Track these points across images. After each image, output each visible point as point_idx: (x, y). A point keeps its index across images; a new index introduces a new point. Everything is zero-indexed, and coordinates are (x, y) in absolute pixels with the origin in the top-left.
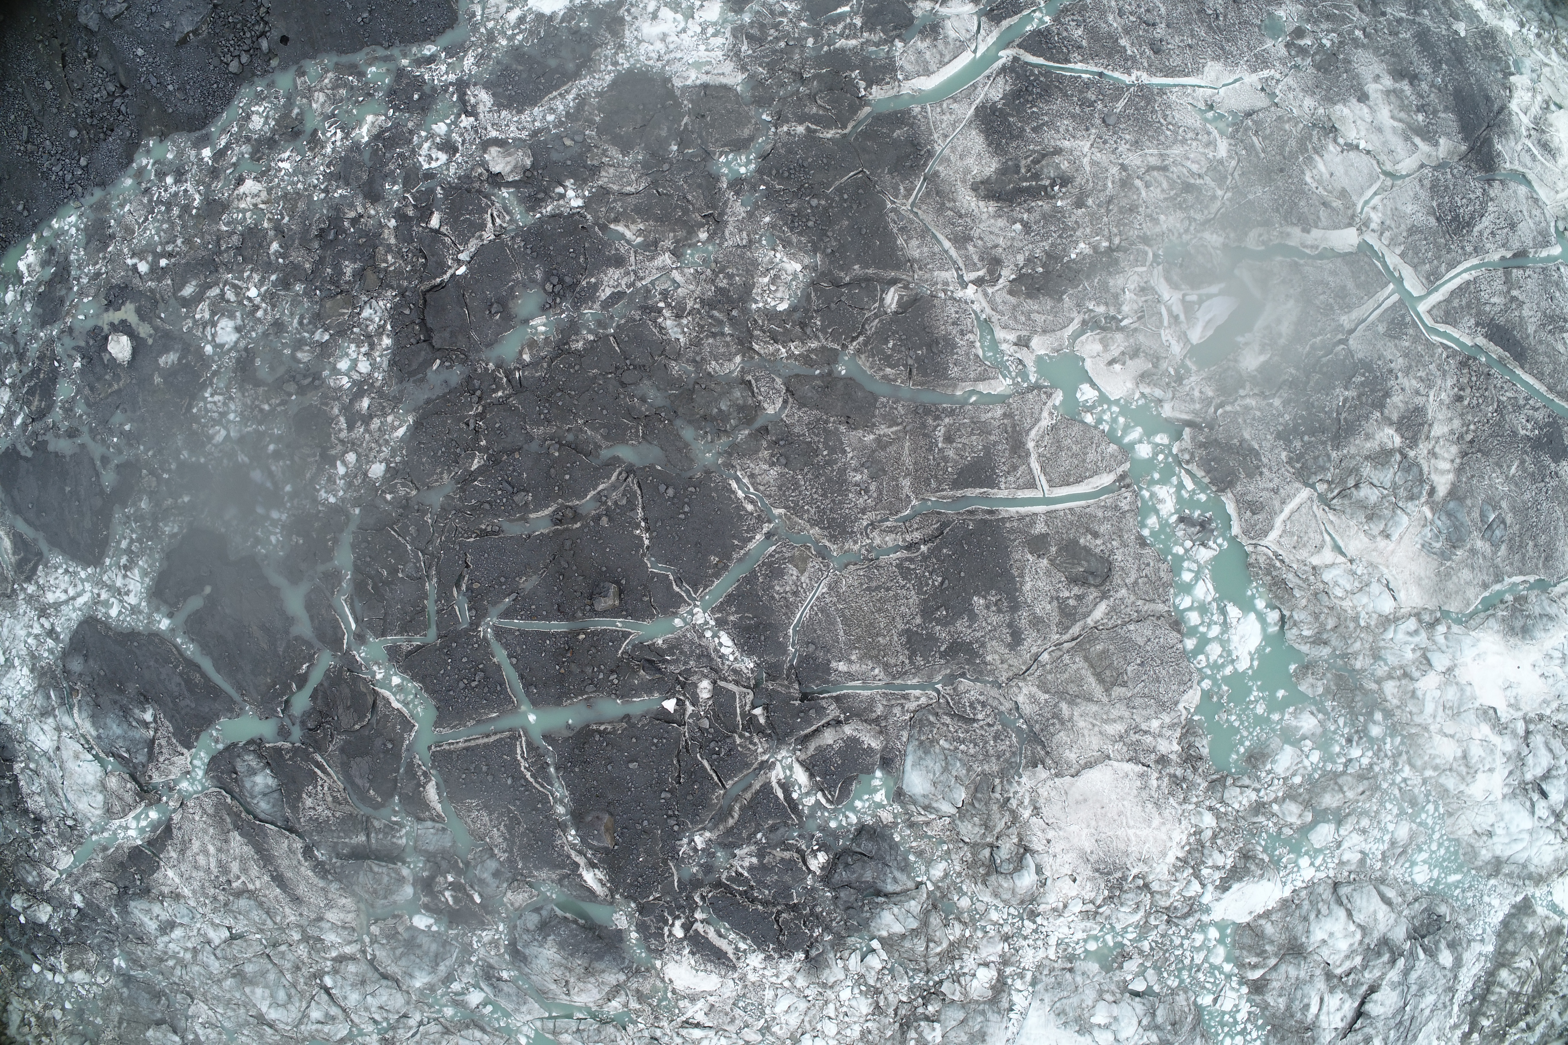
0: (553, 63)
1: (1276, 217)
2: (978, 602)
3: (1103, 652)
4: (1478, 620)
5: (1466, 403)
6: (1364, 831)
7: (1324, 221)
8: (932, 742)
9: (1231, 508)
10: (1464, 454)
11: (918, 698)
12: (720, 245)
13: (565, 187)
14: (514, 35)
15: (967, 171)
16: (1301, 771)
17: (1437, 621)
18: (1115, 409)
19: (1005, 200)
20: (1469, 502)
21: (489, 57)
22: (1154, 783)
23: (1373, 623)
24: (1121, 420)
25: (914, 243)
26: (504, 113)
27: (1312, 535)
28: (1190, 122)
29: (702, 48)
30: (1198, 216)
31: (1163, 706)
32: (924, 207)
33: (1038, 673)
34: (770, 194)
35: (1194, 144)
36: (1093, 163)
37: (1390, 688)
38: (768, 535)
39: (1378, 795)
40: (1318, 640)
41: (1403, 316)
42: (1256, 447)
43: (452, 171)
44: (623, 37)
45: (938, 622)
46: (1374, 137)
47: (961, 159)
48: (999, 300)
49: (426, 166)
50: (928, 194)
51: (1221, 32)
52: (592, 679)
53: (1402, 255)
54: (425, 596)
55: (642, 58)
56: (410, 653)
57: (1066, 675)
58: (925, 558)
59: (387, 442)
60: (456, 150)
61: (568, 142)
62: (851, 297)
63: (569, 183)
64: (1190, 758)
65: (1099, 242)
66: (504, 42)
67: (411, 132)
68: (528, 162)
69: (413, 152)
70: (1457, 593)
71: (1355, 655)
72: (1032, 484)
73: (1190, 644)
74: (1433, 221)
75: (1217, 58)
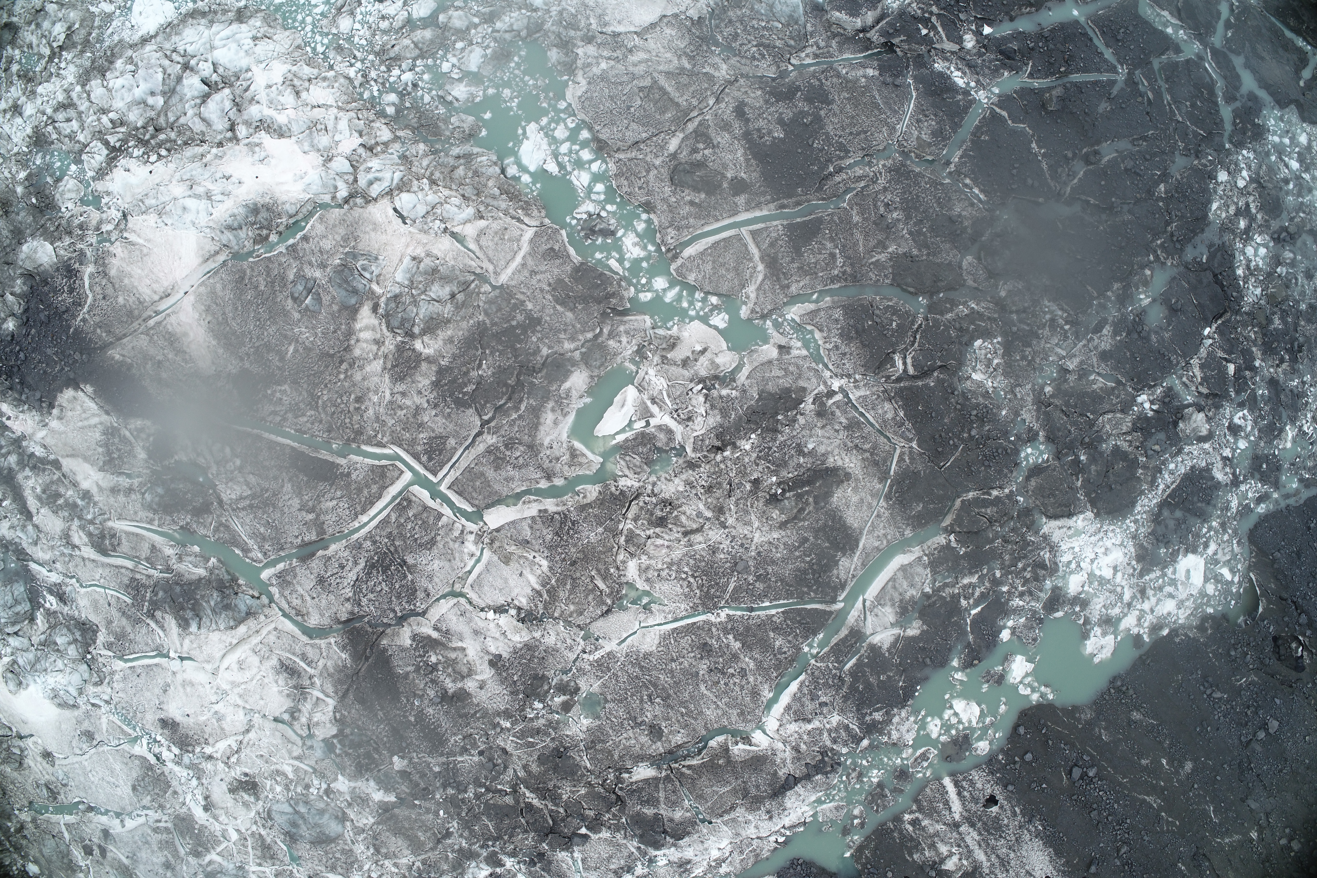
0: (1178, 514)
1: (573, 516)
2: (779, 134)
3: (664, 112)
4: (304, 210)
5: (353, 396)
6: (383, 18)
7: (525, 526)
8: (789, 25)
9: (572, 251)
10: (348, 349)
11: (807, 56)
12: (1034, 385)
13: (1152, 410)
14: (1208, 532)
15: (855, 490)
16: (457, 53)
17: (346, 201)
18: (692, 313)
19: (821, 470)
20: (335, 308)
21: (1222, 510)
22: (592, 21)
23: (415, 182)
24: (685, 305)
25: (890, 415)
26: (1204, 464)
27: (490, 243)
28: (666, 587)
29: (1077, 549)
30: (647, 498)
31: (603, 77)
32: (887, 448)
33: (716, 87)
34: (1006, 434)
35: (660, 566)
36: (749, 523)
37: (385, 134)
38: (948, 163)
39: (377, 48)
40: (468, 158)
41: (430, 459)
42: (558, 307)
43: (1228, 411)
44: (1134, 545)
45: (808, 113)
46: (481, 624)
47: (862, 500)
48: (814, 380)
49: (1245, 411)
50: (885, 461)
51: (644, 684)
52: (1047, 41)
53: (440, 515)
54: (1169, 90)
55: (1118, 530)
56: (1167, 49)
57: (692, 89)
58: (829, 161)
59: (1221, 198)
60: (1229, 428)
61: (1157, 447)
62: (933, 358)
63: (1150, 414)
64: (565, 45)
65: (732, 453)
66: (1214, 524)
67: (1260, 438)
68: (1181, 425)
69: (1255, 422)
70: (334, 226)
71: (426, 155)
72: (753, 233)
73: (585, 134)
74: (410, 560)
75: (647, 656)
